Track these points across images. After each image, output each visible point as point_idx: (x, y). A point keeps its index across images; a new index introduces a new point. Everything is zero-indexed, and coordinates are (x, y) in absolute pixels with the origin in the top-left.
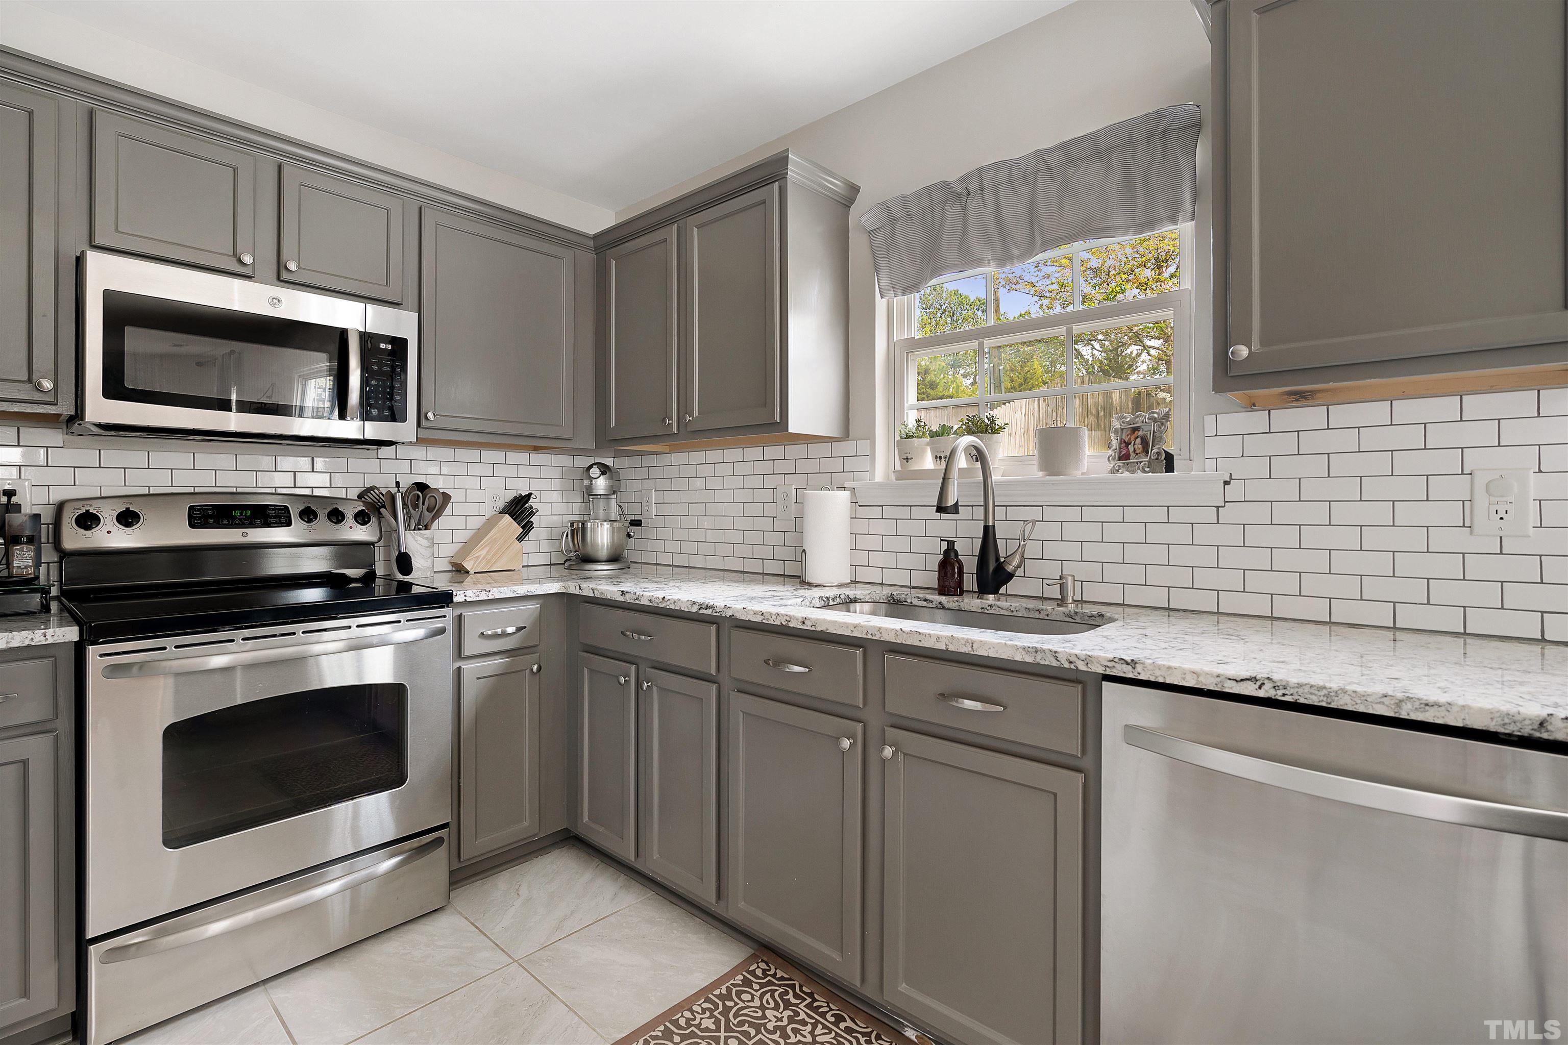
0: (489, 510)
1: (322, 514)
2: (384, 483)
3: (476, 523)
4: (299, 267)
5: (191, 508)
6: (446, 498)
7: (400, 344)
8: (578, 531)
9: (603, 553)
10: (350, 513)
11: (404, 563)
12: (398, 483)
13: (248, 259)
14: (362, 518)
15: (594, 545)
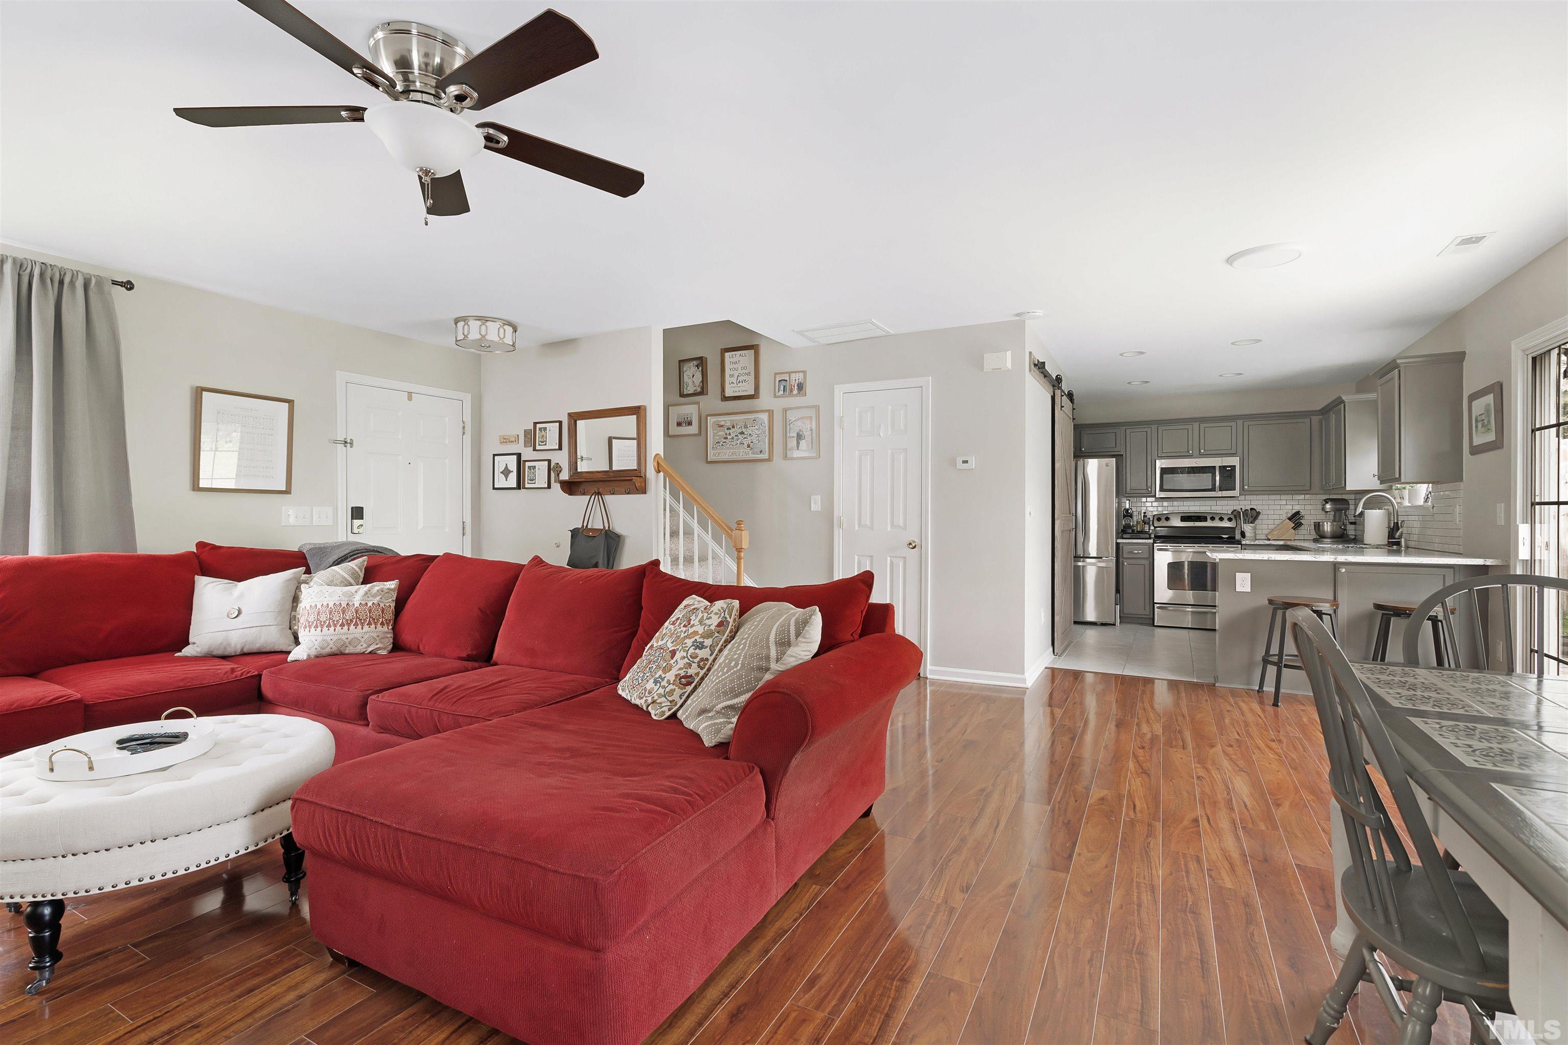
0: (1284, 517)
1: (1217, 518)
2: (1238, 508)
3: (1277, 522)
4: (1204, 450)
5: (1182, 517)
6: (1259, 513)
7: (1233, 467)
8: (1317, 526)
9: (1329, 535)
10: (1226, 518)
11: (1243, 534)
12: (1241, 509)
13: (1191, 452)
14: (1230, 520)
15: (1324, 531)
